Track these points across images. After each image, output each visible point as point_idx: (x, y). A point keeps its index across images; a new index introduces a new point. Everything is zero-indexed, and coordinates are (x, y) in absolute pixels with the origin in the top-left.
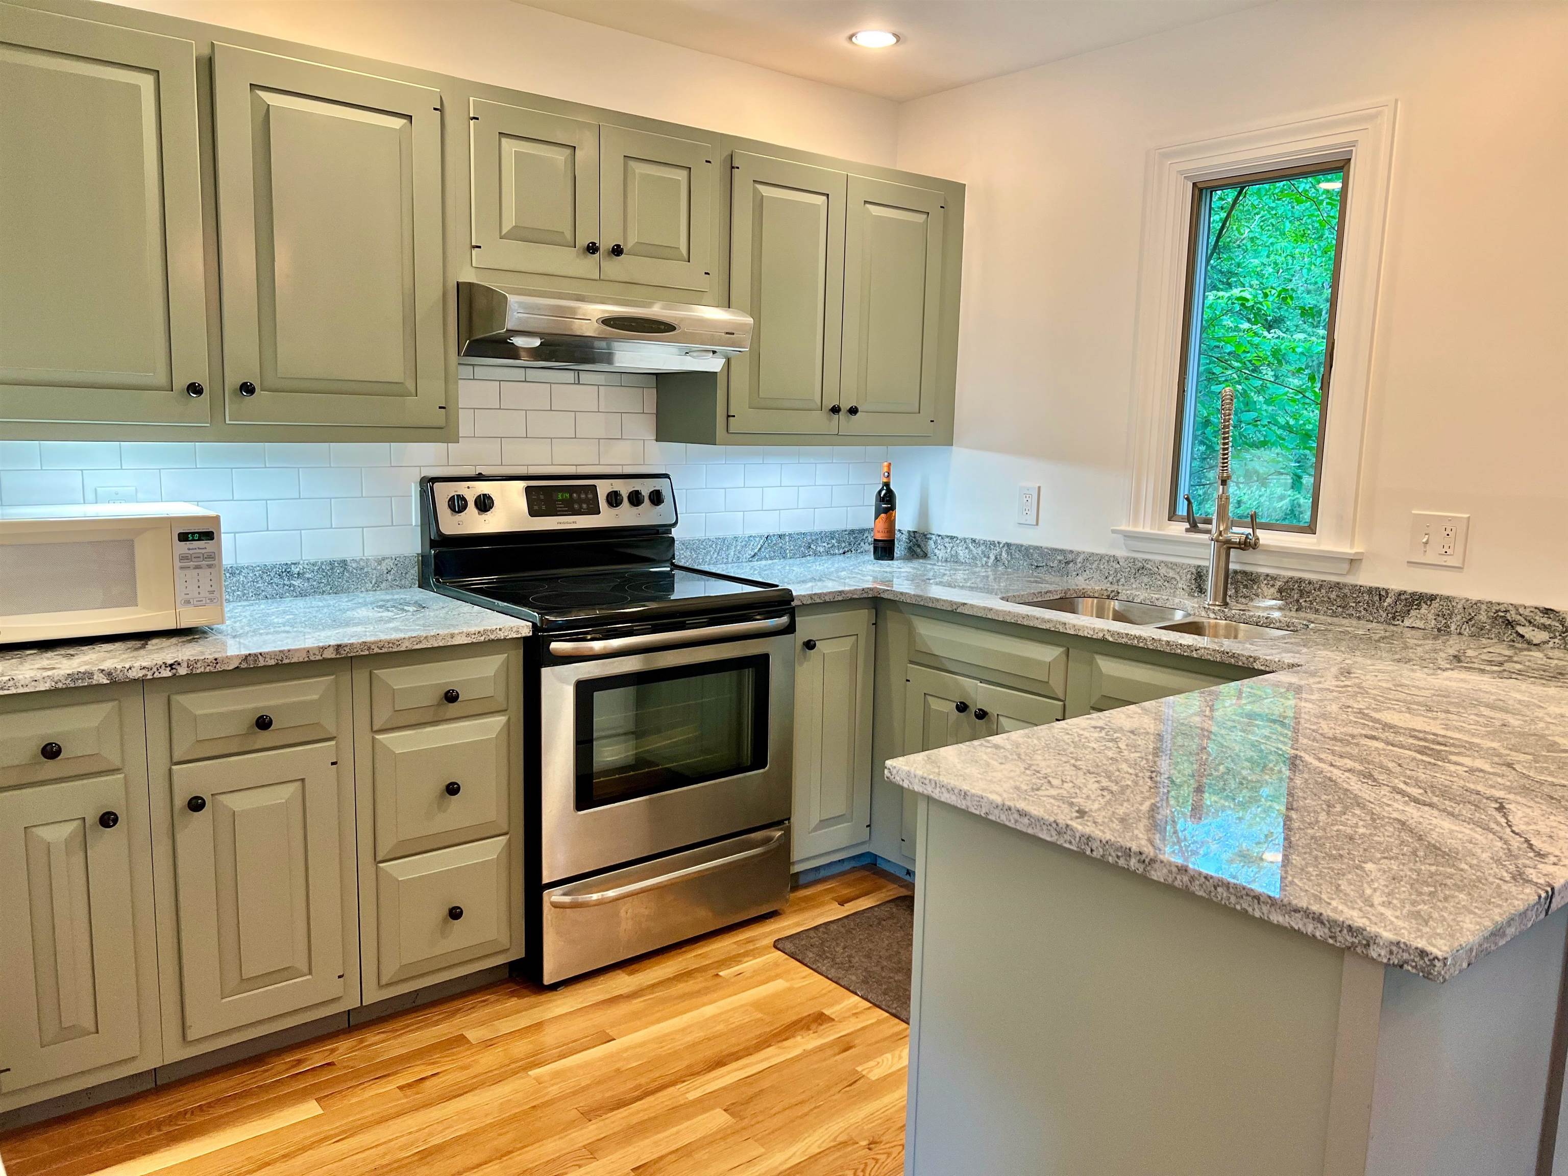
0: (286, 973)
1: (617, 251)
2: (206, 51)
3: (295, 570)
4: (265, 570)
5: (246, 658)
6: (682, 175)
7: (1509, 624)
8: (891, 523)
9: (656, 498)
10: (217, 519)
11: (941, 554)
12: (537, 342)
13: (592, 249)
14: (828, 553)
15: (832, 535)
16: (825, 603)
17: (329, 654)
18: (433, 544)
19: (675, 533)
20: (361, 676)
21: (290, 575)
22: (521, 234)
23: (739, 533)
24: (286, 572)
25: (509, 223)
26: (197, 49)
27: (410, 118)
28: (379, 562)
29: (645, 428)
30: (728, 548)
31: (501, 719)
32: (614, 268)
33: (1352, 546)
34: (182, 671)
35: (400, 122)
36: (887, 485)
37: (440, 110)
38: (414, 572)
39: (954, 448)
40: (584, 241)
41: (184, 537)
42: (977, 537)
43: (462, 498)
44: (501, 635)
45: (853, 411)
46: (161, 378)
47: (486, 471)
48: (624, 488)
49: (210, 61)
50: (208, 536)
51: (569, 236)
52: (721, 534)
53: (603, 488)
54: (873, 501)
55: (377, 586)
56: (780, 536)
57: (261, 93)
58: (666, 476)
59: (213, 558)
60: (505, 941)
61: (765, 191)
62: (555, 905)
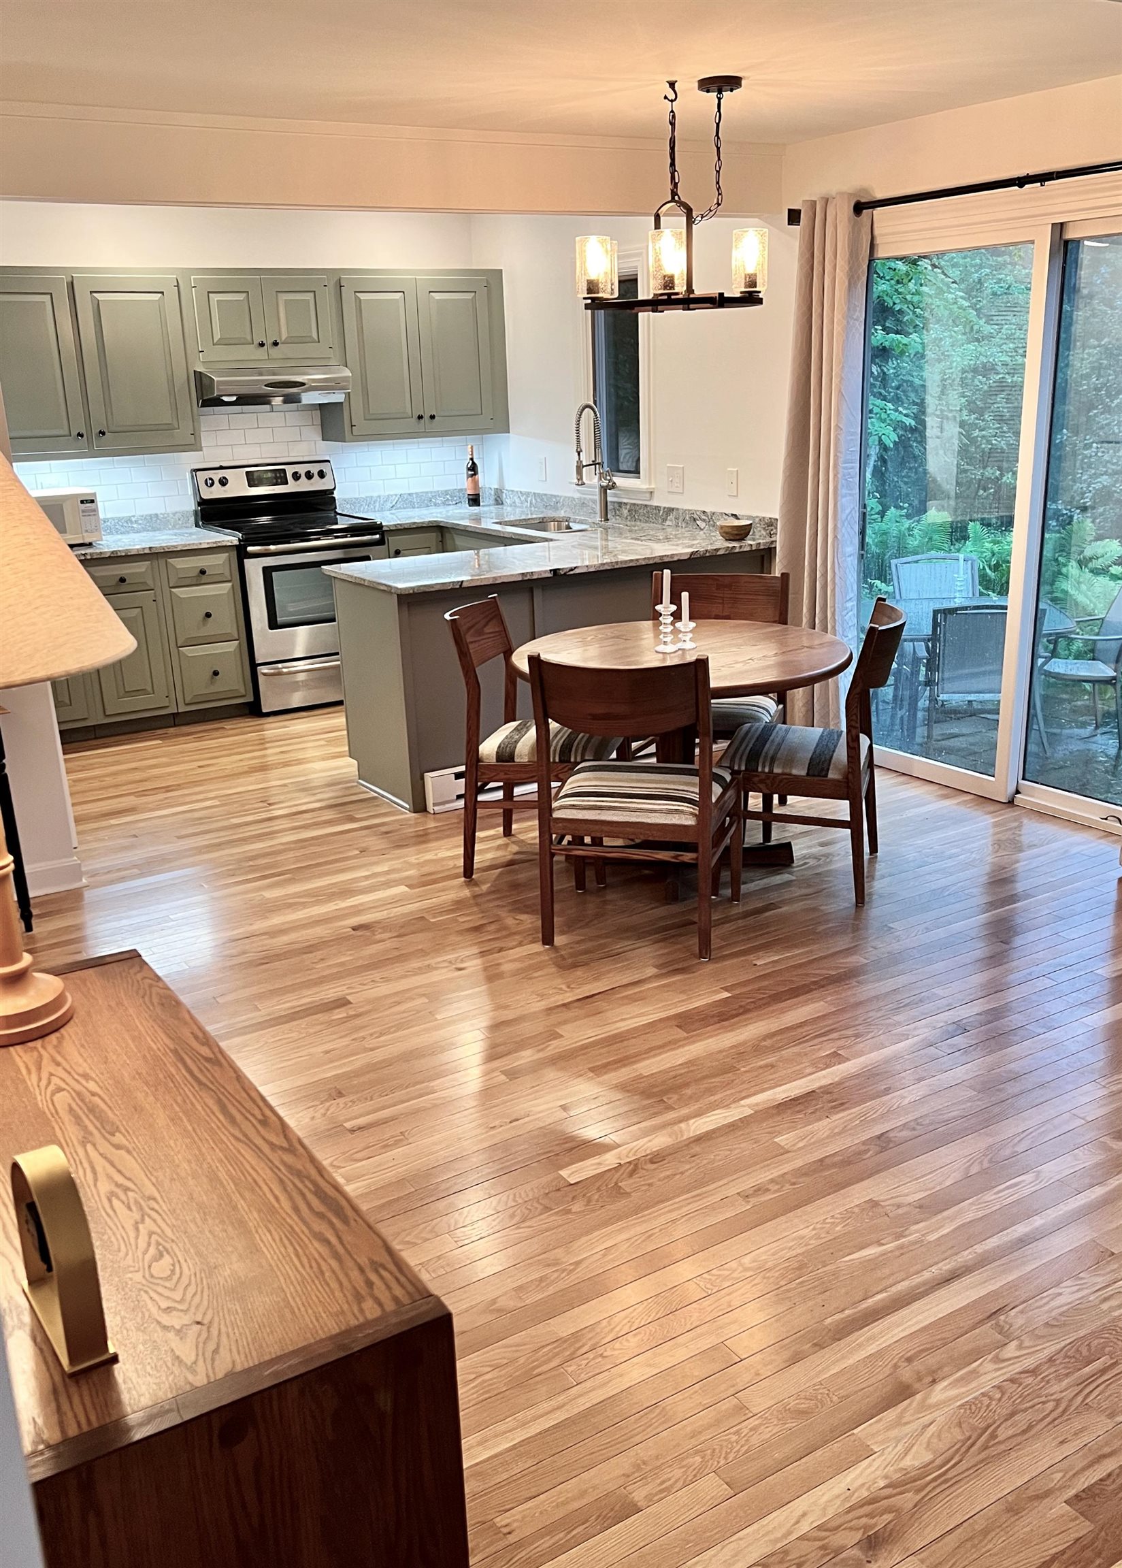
0: (143, 691)
1: (275, 344)
2: (70, 279)
3: (133, 519)
4: (120, 519)
5: (113, 552)
6: (310, 296)
7: (695, 520)
8: (476, 484)
9: (322, 474)
10: (94, 494)
11: (509, 501)
12: (234, 398)
13: (262, 345)
14: (444, 504)
15: (446, 492)
16: (405, 529)
17: (147, 551)
18: (199, 504)
19: (336, 495)
20: (162, 562)
21: (132, 522)
22: (224, 342)
23: (382, 493)
24: (129, 520)
25: (217, 337)
26: (65, 279)
27: (162, 293)
28: (174, 514)
29: (314, 434)
30: (375, 502)
31: (230, 584)
32: (274, 352)
33: (650, 484)
34: (89, 557)
35: (158, 296)
36: (472, 459)
37: (178, 286)
38: (192, 519)
39: (511, 434)
40: (257, 341)
41: (82, 502)
42: (522, 490)
43: (211, 479)
44: (224, 544)
45: (432, 417)
46: (67, 432)
47: (224, 464)
48: (302, 469)
49: (72, 283)
50: (92, 501)
51: (249, 338)
52: (369, 494)
53: (290, 470)
54: (465, 470)
55: (174, 527)
56: (409, 494)
57: (95, 295)
58: (329, 461)
59: (95, 511)
60: (243, 691)
61: (362, 296)
62: (264, 674)
